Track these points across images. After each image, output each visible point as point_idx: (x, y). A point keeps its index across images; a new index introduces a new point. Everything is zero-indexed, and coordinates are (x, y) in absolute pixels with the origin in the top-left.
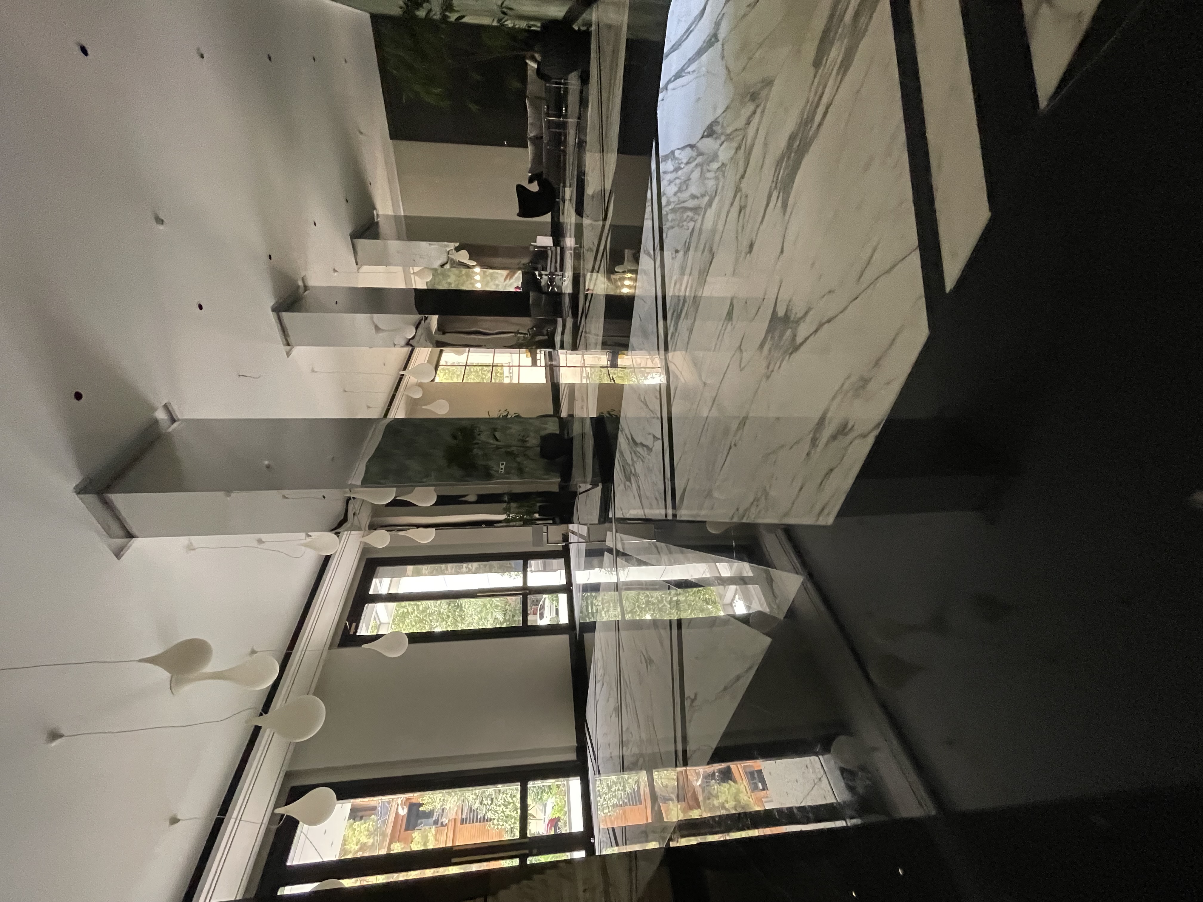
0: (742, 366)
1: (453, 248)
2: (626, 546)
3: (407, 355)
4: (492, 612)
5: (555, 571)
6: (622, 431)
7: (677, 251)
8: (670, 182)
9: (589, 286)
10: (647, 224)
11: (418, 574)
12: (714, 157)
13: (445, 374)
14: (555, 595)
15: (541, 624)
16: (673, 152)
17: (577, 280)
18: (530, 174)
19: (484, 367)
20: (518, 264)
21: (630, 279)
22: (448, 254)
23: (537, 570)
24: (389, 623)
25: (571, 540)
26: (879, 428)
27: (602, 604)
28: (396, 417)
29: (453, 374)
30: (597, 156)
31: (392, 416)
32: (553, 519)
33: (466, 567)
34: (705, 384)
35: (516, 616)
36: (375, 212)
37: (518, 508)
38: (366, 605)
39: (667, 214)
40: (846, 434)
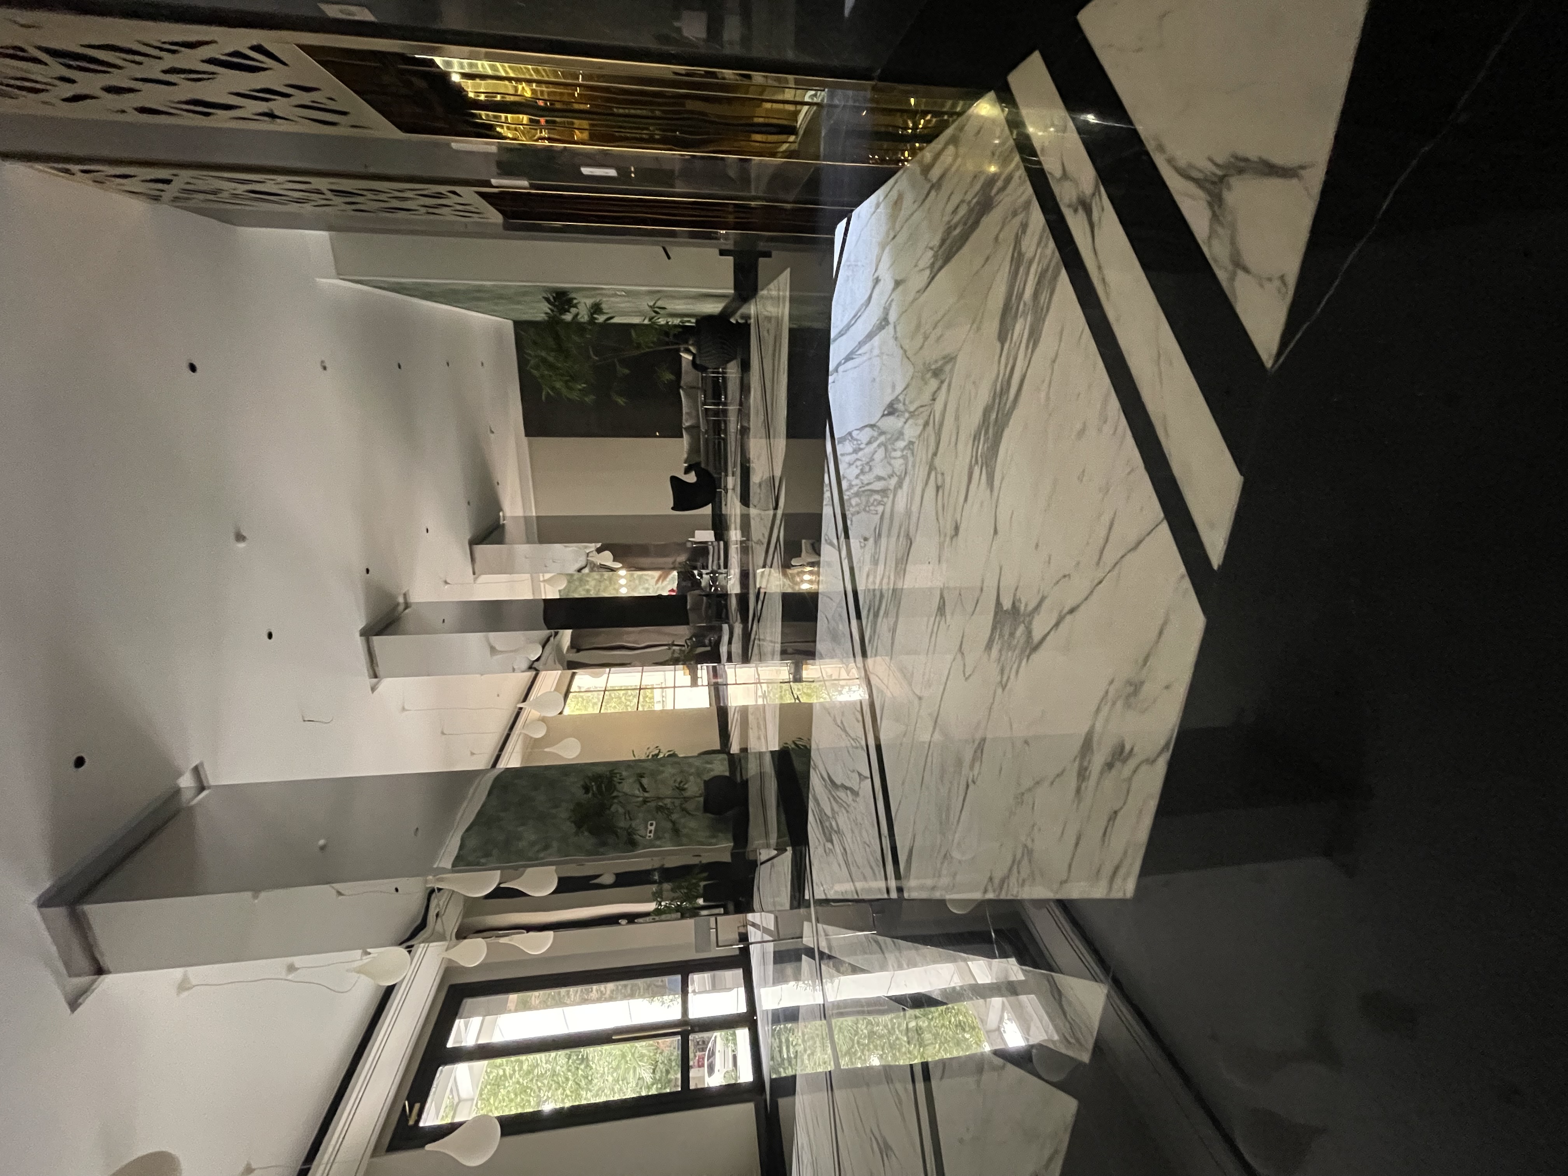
0: (967, 675)
1: (593, 549)
2: (834, 944)
3: (529, 680)
4: (635, 1068)
5: (730, 989)
6: (814, 769)
7: (866, 539)
8: (850, 465)
9: (761, 582)
10: (827, 511)
11: (525, 1006)
12: (901, 434)
13: (578, 702)
14: (730, 1031)
15: (712, 1085)
16: (850, 434)
17: (745, 577)
18: (686, 465)
19: (629, 691)
20: (674, 563)
21: (811, 573)
22: (588, 556)
23: (703, 990)
24: (473, 1099)
25: (751, 939)
26: (1168, 749)
27: (804, 1041)
28: (508, 767)
29: (587, 702)
30: (764, 441)
31: (502, 765)
32: (724, 907)
33: (597, 991)
34: (920, 698)
35: (672, 1072)
36: (501, 514)
37: (673, 890)
38: (441, 1068)
39: (850, 499)
40: (1124, 761)
